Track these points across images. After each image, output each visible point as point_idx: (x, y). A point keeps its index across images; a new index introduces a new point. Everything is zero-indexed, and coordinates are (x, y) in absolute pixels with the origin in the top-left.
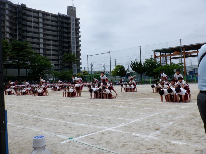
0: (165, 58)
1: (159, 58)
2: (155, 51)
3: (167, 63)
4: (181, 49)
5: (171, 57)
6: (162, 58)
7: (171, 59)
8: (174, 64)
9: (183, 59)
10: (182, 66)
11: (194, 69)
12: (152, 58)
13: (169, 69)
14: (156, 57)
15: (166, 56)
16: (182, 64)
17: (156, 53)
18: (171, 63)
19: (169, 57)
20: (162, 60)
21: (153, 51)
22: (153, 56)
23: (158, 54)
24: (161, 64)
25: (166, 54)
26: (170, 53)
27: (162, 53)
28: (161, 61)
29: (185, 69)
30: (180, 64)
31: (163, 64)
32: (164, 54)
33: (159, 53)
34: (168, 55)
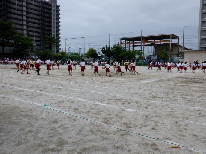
0: (129, 45)
1: (125, 45)
2: (122, 39)
3: (130, 49)
4: (142, 39)
5: (133, 45)
6: (127, 45)
7: (133, 46)
8: (135, 50)
9: (143, 47)
10: (142, 53)
11: (150, 55)
12: (118, 44)
13: (131, 54)
14: (122, 44)
15: (129, 43)
16: (141, 50)
17: (122, 40)
18: (133, 50)
19: (132, 44)
20: (126, 46)
21: (120, 39)
22: (120, 43)
23: (123, 41)
24: (125, 49)
25: (130, 42)
26: (133, 42)
27: (127, 41)
28: (125, 48)
29: (144, 55)
30: (140, 51)
31: (127, 50)
32: (129, 42)
33: (125, 41)
34: (131, 43)
